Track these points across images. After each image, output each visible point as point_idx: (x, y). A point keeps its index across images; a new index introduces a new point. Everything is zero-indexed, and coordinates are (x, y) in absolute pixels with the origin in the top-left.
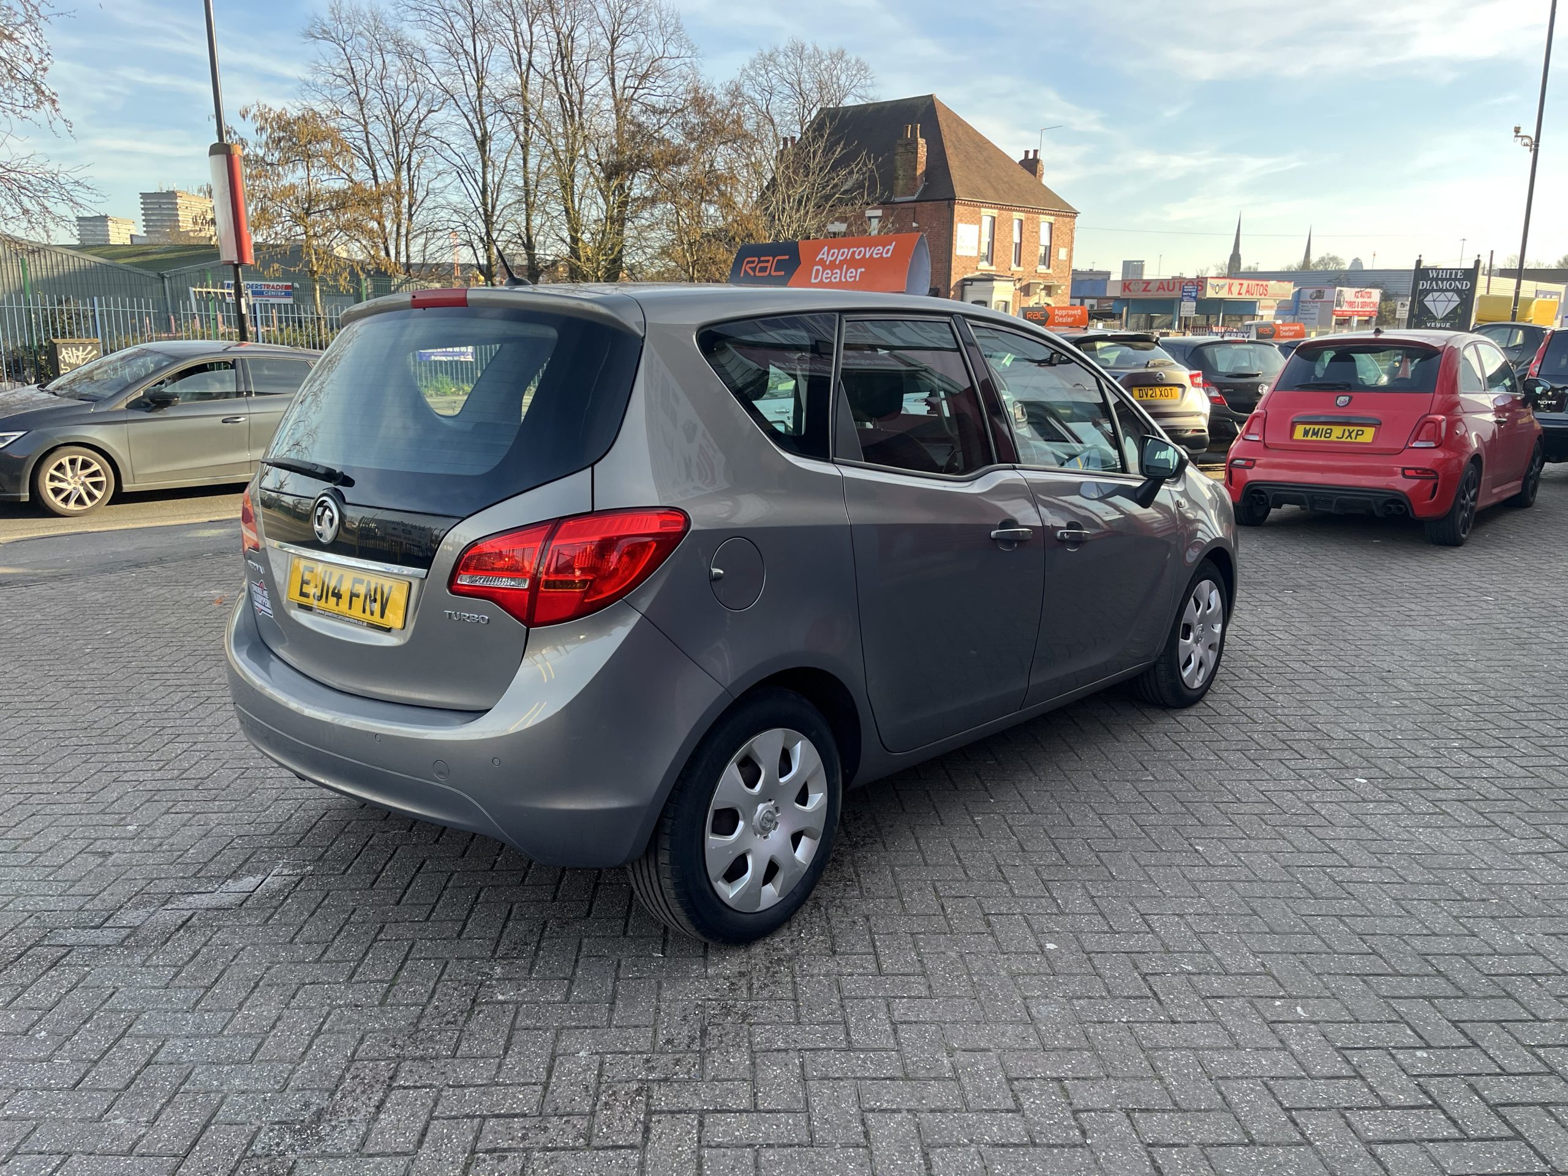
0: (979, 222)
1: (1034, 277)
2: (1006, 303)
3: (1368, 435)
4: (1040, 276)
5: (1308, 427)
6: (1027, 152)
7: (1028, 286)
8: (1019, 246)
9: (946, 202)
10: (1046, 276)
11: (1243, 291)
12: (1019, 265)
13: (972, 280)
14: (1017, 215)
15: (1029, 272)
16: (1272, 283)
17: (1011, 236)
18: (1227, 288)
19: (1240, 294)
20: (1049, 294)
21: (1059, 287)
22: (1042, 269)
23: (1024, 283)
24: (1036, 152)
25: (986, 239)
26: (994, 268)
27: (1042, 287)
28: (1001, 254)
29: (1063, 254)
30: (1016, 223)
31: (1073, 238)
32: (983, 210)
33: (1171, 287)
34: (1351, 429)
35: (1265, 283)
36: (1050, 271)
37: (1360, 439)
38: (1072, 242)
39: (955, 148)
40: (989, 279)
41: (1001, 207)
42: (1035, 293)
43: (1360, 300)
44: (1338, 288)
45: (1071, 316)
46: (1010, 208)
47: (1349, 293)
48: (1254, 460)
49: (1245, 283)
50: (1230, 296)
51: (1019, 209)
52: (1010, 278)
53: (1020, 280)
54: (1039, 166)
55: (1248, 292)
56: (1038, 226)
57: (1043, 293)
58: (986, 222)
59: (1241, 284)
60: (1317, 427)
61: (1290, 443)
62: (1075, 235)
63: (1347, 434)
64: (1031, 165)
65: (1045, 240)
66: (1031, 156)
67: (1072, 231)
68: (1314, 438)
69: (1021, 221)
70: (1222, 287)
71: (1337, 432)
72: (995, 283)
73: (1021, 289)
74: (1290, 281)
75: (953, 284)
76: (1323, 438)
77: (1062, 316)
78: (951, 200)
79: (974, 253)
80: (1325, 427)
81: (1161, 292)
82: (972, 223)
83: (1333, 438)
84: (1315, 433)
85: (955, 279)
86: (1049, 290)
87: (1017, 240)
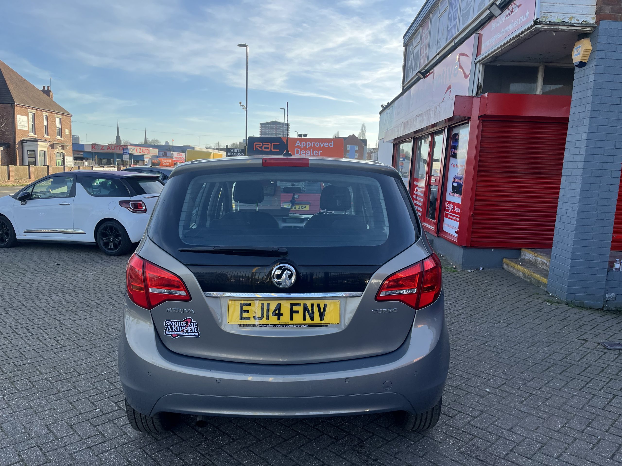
0: (27, 115)
1: (55, 141)
2: (45, 152)
3: (307, 208)
4: (58, 140)
6: (44, 87)
7: (53, 144)
8: (47, 127)
9: (10, 105)
10: (60, 141)
11: (141, 151)
12: (48, 135)
13: (27, 141)
14: (45, 114)
15: (53, 139)
16: (151, 149)
17: (43, 123)
18: (135, 150)
19: (140, 152)
20: (63, 149)
21: (68, 146)
22: (58, 137)
23: (51, 143)
24: (48, 87)
25: (31, 123)
26: (36, 136)
27: (60, 145)
28: (39, 130)
29: (67, 132)
30: (44, 117)
31: (71, 125)
32: (28, 110)
33: (113, 148)
35: (148, 149)
36: (62, 139)
37: (305, 209)
38: (71, 127)
39: (10, 81)
40: (36, 141)
41: (37, 109)
42: (57, 148)
43: (179, 157)
44: (171, 152)
45: (168, 162)
46: (41, 110)
47: (175, 154)
49: (142, 148)
50: (137, 153)
51: (46, 111)
52: (45, 140)
53: (49, 142)
54: (51, 93)
55: (143, 152)
56: (55, 119)
57: (60, 148)
58: (31, 115)
59: (140, 149)
62: (72, 124)
63: (301, 207)
64: (47, 92)
65: (58, 125)
66: (46, 88)
67: (70, 122)
69: (47, 116)
70: (133, 149)
72: (39, 143)
73: (50, 146)
74: (157, 148)
75: (17, 142)
76: (294, 209)
77: (165, 162)
78: (13, 104)
79: (26, 129)
81: (109, 150)
82: (24, 115)
83: (297, 209)
85: (18, 140)
86: (63, 147)
87: (45, 124)
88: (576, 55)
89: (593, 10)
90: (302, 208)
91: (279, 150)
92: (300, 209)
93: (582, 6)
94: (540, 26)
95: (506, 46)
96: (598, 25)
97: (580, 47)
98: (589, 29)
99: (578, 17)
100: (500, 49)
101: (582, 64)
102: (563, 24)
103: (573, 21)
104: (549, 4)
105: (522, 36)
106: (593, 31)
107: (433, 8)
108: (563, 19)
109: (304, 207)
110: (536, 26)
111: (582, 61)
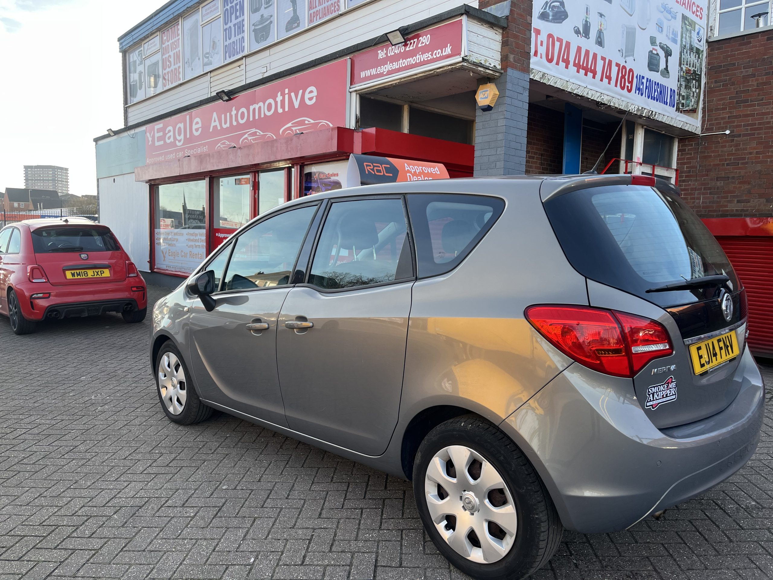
5: (73, 272)
34: (97, 270)
37: (104, 275)
48: (49, 293)
60: (78, 271)
61: (66, 281)
63: (96, 274)
68: (79, 277)
71: (90, 273)
76: (84, 277)
80: (83, 271)
83: (90, 276)
84: (79, 274)
88: (481, 98)
89: (498, 57)
90: (98, 274)
91: (391, 175)
92: (95, 276)
93: (491, 50)
94: (465, 64)
95: (409, 78)
96: (506, 71)
97: (487, 91)
98: (497, 74)
99: (490, 61)
100: (399, 81)
101: (488, 108)
102: (480, 65)
103: (487, 64)
104: (471, 43)
105: (438, 70)
106: (499, 77)
107: (187, 11)
108: (480, 60)
109: (101, 273)
110: (463, 64)
111: (490, 105)
